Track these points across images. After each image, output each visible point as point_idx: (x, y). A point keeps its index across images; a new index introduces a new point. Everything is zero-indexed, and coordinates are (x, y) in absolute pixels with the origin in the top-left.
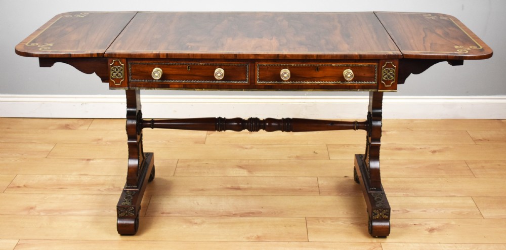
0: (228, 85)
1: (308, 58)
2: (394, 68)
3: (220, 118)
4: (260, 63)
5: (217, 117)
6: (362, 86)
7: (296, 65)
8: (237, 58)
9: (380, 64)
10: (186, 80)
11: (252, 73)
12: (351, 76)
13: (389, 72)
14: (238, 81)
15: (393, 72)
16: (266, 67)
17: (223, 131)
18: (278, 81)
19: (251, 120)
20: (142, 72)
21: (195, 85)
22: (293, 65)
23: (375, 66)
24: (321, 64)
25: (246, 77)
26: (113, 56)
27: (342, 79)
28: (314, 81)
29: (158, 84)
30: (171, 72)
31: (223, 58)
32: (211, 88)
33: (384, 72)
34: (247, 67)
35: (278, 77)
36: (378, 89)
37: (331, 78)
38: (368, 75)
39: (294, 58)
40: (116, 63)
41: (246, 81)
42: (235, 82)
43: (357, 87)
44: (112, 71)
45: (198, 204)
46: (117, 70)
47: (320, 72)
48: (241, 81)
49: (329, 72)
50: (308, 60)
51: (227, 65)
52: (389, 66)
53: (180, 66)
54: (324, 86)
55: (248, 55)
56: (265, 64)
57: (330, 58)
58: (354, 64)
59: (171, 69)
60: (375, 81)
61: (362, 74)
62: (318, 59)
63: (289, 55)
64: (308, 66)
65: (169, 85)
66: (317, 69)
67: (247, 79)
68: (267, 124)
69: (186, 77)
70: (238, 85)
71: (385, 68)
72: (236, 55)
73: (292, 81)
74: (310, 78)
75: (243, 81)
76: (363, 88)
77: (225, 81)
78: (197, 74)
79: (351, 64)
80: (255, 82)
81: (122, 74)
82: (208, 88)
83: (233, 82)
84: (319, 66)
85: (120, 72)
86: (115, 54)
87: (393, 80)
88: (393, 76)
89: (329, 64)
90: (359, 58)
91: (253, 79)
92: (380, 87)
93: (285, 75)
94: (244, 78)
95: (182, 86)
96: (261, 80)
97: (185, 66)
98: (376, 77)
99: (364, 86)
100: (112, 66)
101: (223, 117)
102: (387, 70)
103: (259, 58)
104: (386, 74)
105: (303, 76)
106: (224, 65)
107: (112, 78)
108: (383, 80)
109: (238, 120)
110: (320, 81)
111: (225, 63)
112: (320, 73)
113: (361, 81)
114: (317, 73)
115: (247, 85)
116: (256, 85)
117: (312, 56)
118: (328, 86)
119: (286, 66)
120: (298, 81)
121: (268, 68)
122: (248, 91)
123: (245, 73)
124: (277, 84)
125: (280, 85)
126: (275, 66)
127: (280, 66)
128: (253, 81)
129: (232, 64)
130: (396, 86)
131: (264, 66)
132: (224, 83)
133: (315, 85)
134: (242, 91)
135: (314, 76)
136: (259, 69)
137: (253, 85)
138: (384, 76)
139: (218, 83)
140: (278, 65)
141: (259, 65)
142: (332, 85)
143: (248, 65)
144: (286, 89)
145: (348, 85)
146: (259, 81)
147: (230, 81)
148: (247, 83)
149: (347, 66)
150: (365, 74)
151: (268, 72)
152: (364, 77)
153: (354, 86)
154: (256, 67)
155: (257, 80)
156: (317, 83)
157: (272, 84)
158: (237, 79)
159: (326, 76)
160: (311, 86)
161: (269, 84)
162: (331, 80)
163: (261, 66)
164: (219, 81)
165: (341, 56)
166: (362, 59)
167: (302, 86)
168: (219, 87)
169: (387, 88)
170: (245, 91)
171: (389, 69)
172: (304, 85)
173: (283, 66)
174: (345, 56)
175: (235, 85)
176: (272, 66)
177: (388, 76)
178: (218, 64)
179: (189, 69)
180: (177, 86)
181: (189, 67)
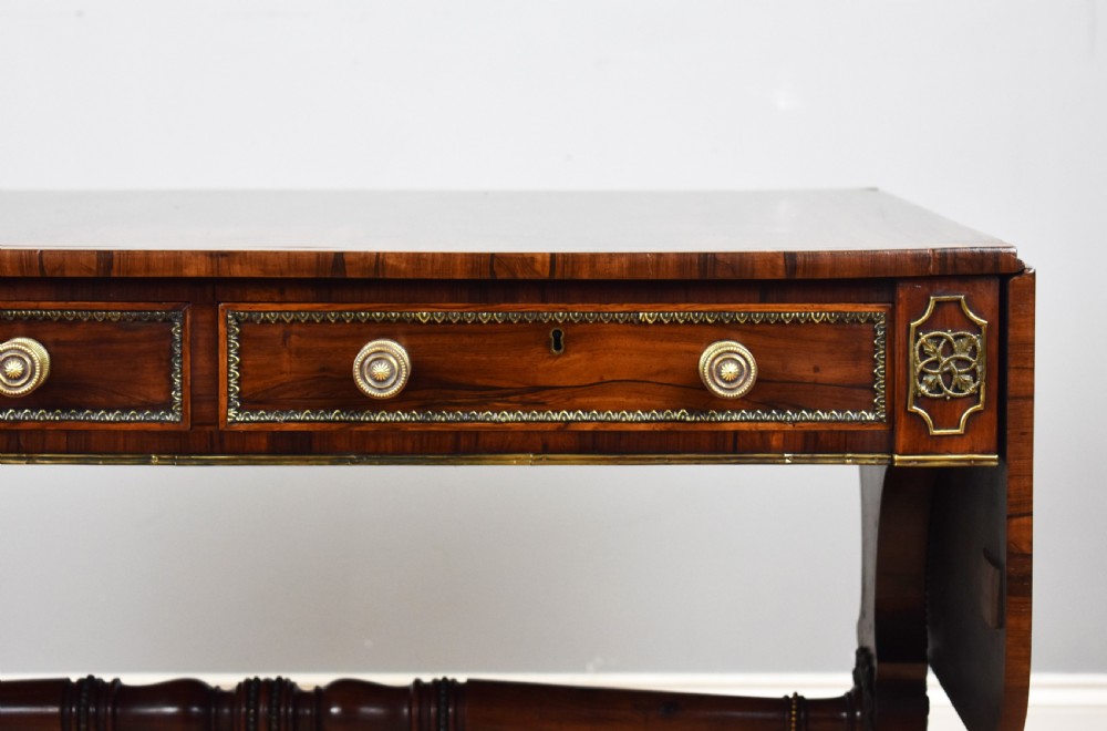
0: (68, 432)
1: (502, 275)
2: (976, 328)
3: (91, 683)
4: (243, 309)
6: (806, 434)
7: (439, 317)
8: (114, 274)
9: (901, 310)
11: (202, 361)
12: (742, 372)
13: (949, 349)
14: (126, 410)
15: (974, 353)
16: (278, 331)
18: (344, 409)
19: (254, 690)
22: (423, 315)
23: (871, 321)
24: (576, 311)
25: (171, 387)
27: (696, 393)
28: (542, 407)
31: (37, 274)
33: (923, 355)
34: (176, 332)
35: (343, 388)
36: (892, 451)
37: (636, 387)
38: (834, 372)
39: (426, 274)
41: (169, 410)
42: (110, 417)
43: (775, 441)
47: (574, 356)
48: (140, 409)
49: (624, 357)
50: (503, 281)
51: (62, 320)
52: (947, 316)
54: (594, 433)
55: (176, 258)
56: (270, 311)
57: (626, 276)
58: (758, 310)
60: (872, 408)
61: (802, 368)
62: (558, 276)
63: (398, 255)
64: (507, 322)
66: (557, 339)
67: (177, 396)
68: (335, 710)
70: (126, 433)
71: (924, 327)
72: (106, 258)
73: (422, 409)
74: (520, 392)
75: (155, 408)
76: (815, 446)
77: (50, 409)
79: (742, 310)
80: (215, 418)
83: (95, 417)
84: (570, 323)
87: (974, 398)
88: (973, 373)
89: (619, 310)
90: (781, 275)
91: (205, 396)
92: (902, 439)
93: (381, 369)
94: (161, 398)
96: (249, 402)
98: (879, 386)
99: (816, 434)
101: (107, 679)
102: (941, 338)
103: (238, 271)
104: (935, 364)
105: (479, 382)
106: (46, 319)
108: (921, 400)
109: (185, 692)
110: (572, 410)
111: (49, 308)
112: (574, 365)
113: (797, 409)
114: (558, 362)
115: (175, 432)
116: (222, 432)
117: (526, 260)
118: (620, 434)
119: (387, 321)
120: (451, 407)
121: (286, 336)
122: (180, 463)
123: (164, 364)
124: (343, 425)
125: (357, 429)
126: (328, 321)
127: (356, 321)
128: (206, 409)
129: (92, 311)
130: (989, 434)
131: (268, 321)
132: (45, 420)
133: (550, 427)
134: (147, 462)
135: (542, 382)
136: (240, 338)
137: (208, 428)
138: (923, 373)
139: (17, 421)
140: (340, 321)
141: (237, 320)
142: (642, 427)
143: (176, 317)
144: (386, 453)
145: (725, 433)
146: (239, 410)
147: (81, 409)
148: (174, 422)
149: (719, 324)
150: (816, 369)
151: (286, 356)
152: (815, 383)
153: (762, 433)
154: (222, 328)
155: (229, 401)
156: (556, 417)
157: (310, 428)
158: (121, 399)
159: (608, 378)
160: (528, 433)
161: (293, 426)
162: (632, 401)
163: (246, 321)
164: (19, 408)
165: (684, 260)
166: (799, 276)
167: (477, 434)
168: (18, 440)
169: (939, 445)
170: (163, 462)
171: (949, 335)
172: (488, 432)
173: (371, 321)
174: (707, 260)
175: (108, 431)
176: (310, 321)
177: (948, 375)
178: (12, 310)
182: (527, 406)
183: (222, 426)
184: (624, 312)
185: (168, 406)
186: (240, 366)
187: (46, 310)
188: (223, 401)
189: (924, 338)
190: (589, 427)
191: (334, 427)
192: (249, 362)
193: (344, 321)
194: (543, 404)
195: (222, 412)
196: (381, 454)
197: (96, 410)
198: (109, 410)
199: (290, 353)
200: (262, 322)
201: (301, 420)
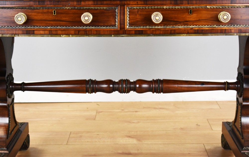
0: (96, 31)
3: (90, 80)
4: (130, 6)
5: (87, 80)
6: (239, 29)
7: (168, 7)
10: (52, 26)
11: (122, 17)
12: (228, 18)
14: (107, 26)
16: (136, 10)
17: (94, 93)
18: (149, 26)
19: (122, 82)
21: (61, 30)
22: (165, 7)
24: (195, 6)
25: (116, 22)
27: (218, 22)
28: (187, 25)
29: (23, 31)
30: (36, 18)
32: (78, 34)
34: (117, 11)
35: (149, 21)
37: (206, 21)
38: (245, 17)
41: (115, 27)
42: (104, 28)
43: (233, 31)
47: (194, 15)
48: (110, 26)
49: (204, 15)
51: (95, 9)
53: (45, 11)
54: (198, 30)
56: (135, 6)
58: (230, 5)
59: (35, 14)
61: (239, 17)
64: (181, 8)
65: (34, 31)
66: (191, 11)
67: (117, 23)
68: (138, 85)
69: (51, 23)
70: (107, 31)
73: (164, 25)
74: (183, 22)
75: (113, 26)
76: (240, 32)
77: (92, 26)
78: (64, 19)
79: (227, 5)
80: (124, 28)
82: (75, 34)
83: (101, 28)
84: (193, 8)
91: (122, 23)
93: (157, 18)
94: (113, 24)
96: (131, 24)
97: (50, 10)
99: (241, 29)
101: (94, 79)
105: (175, 20)
106: (92, 9)
109: (109, 82)
110: (193, 25)
112: (193, 17)
113: (237, 25)
114: (191, 16)
115: (117, 30)
116: (126, 30)
118: (203, 30)
119: (158, 8)
120: (170, 25)
121: (138, 12)
122: (118, 36)
123: (114, 17)
124: (149, 29)
125: (152, 29)
126: (146, 8)
127: (152, 8)
128: (122, 26)
129: (101, 7)
131: (135, 8)
132: (92, 29)
133: (189, 29)
134: (111, 36)
135: (187, 20)
136: (129, 12)
137: (123, 30)
139: (86, 29)
140: (148, 8)
141: (129, 9)
142: (207, 29)
143: (117, 8)
144: (157, 34)
145: (223, 29)
146: (129, 26)
147: (98, 26)
148: (117, 29)
149: (223, 8)
150: (241, 17)
151: (138, 15)
152: (241, 20)
153: (230, 29)
154: (125, 10)
155: (127, 24)
156: (191, 27)
157: (143, 29)
158: (106, 24)
159: (200, 19)
160: (185, 30)
161: (139, 29)
162: (205, 23)
163: (130, 8)
164: (87, 26)
168: (87, 32)
170: (114, 36)
172: (177, 30)
173: (154, 8)
175: (104, 30)
176: (143, 8)
178: (85, 7)
179: (55, 14)
180: (42, 32)
181: (54, 11)
182: (185, 25)
183: (125, 29)
184: (204, 6)
185: (115, 25)
186: (129, 18)
187: (92, 7)
188: (126, 24)
190: (196, 29)
191: (147, 29)
192: (131, 17)
193: (149, 8)
194: (188, 24)
195: (125, 26)
196: (156, 34)
197: (101, 26)
198: (104, 26)
199: (139, 15)
200: (133, 9)
201: (141, 28)
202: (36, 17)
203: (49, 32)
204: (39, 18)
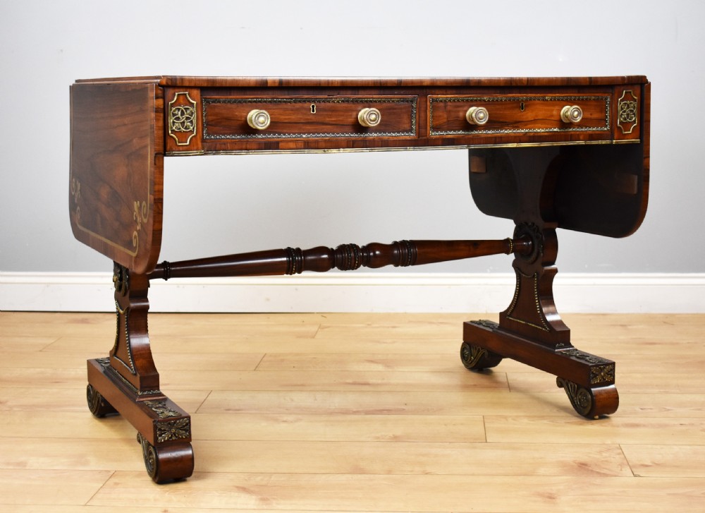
0: (382, 140)
1: (514, 84)
2: (635, 100)
4: (435, 97)
6: (589, 135)
7: (490, 99)
8: (401, 86)
9: (615, 95)
10: (309, 133)
11: (422, 115)
12: (579, 114)
13: (628, 107)
14: (399, 132)
15: (634, 107)
16: (444, 104)
18: (463, 130)
20: (228, 119)
21: (325, 141)
22: (486, 99)
23: (605, 99)
24: (529, 96)
25: (412, 124)
26: (179, 83)
27: (560, 123)
28: (518, 128)
29: (258, 142)
32: (353, 147)
33: (622, 109)
34: (414, 105)
36: (612, 139)
37: (543, 122)
38: (596, 115)
40: (181, 97)
41: (412, 132)
42: (394, 135)
43: (581, 137)
44: (174, 115)
45: (292, 400)
46: (183, 114)
47: (527, 111)
48: (403, 132)
49: (541, 111)
51: (379, 102)
52: (628, 97)
53: (299, 105)
54: (533, 136)
56: (443, 97)
59: (281, 111)
60: (606, 126)
61: (587, 114)
62: (528, 85)
64: (509, 100)
65: (277, 143)
66: (522, 106)
67: (414, 127)
69: (308, 127)
70: (399, 140)
71: (622, 100)
73: (489, 129)
74: (512, 123)
75: (408, 131)
76: (591, 138)
77: (380, 132)
78: (327, 120)
79: (573, 96)
80: (426, 134)
81: (191, 122)
82: (348, 147)
83: (389, 135)
84: (526, 100)
85: (187, 118)
86: (182, 79)
87: (635, 121)
88: (634, 114)
90: (587, 84)
91: (423, 127)
92: (616, 135)
93: (481, 115)
94: (407, 126)
95: (301, 144)
96: (435, 129)
97: (306, 105)
98: (608, 119)
99: (591, 135)
100: (173, 105)
102: (625, 103)
104: (625, 111)
105: (501, 120)
106: (375, 102)
107: (173, 131)
108: (621, 122)
110: (527, 129)
112: (529, 115)
113: (586, 127)
114: (523, 113)
115: (414, 139)
116: (428, 138)
117: (520, 80)
118: (540, 136)
119: (475, 101)
120: (493, 128)
122: (416, 150)
123: (410, 116)
124: (463, 135)
125: (467, 136)
126: (459, 100)
127: (467, 101)
128: (423, 131)
129: (389, 98)
130: (638, 133)
131: (441, 101)
133: (521, 135)
134: (406, 150)
135: (518, 120)
136: (433, 107)
137: (424, 138)
138: (622, 114)
139: (365, 137)
141: (433, 101)
142: (546, 134)
144: (475, 144)
145: (568, 135)
146: (433, 131)
147: (385, 132)
148: (414, 136)
149: (567, 100)
150: (591, 115)
152: (591, 119)
153: (578, 134)
154: (428, 104)
155: (430, 128)
156: (523, 131)
157: (453, 136)
158: (397, 128)
159: (536, 118)
160: (515, 137)
161: (449, 136)
162: (543, 125)
163: (435, 101)
164: (373, 131)
165: (563, 80)
166: (593, 84)
167: (501, 137)
168: (366, 143)
169: (624, 136)
170: (411, 149)
171: (628, 102)
173: (471, 100)
174: (569, 80)
175: (394, 139)
176: (454, 101)
177: (628, 115)
179: (313, 111)
180: (292, 145)
181: (313, 107)
182: (515, 128)
184: (542, 96)
185: (411, 130)
186: (433, 117)
187: (375, 98)
188: (428, 128)
189: (622, 103)
190: (532, 134)
191: (458, 136)
192: (435, 116)
193: (463, 100)
195: (428, 132)
197: (389, 133)
198: (394, 132)
199: (447, 112)
201: (451, 134)
202: (282, 117)
203: (305, 145)
204: (286, 119)
